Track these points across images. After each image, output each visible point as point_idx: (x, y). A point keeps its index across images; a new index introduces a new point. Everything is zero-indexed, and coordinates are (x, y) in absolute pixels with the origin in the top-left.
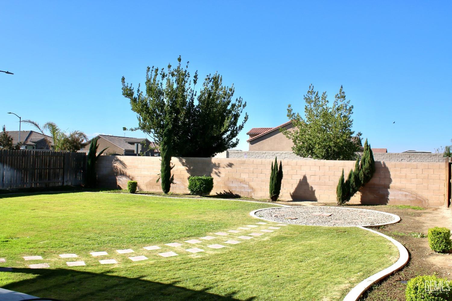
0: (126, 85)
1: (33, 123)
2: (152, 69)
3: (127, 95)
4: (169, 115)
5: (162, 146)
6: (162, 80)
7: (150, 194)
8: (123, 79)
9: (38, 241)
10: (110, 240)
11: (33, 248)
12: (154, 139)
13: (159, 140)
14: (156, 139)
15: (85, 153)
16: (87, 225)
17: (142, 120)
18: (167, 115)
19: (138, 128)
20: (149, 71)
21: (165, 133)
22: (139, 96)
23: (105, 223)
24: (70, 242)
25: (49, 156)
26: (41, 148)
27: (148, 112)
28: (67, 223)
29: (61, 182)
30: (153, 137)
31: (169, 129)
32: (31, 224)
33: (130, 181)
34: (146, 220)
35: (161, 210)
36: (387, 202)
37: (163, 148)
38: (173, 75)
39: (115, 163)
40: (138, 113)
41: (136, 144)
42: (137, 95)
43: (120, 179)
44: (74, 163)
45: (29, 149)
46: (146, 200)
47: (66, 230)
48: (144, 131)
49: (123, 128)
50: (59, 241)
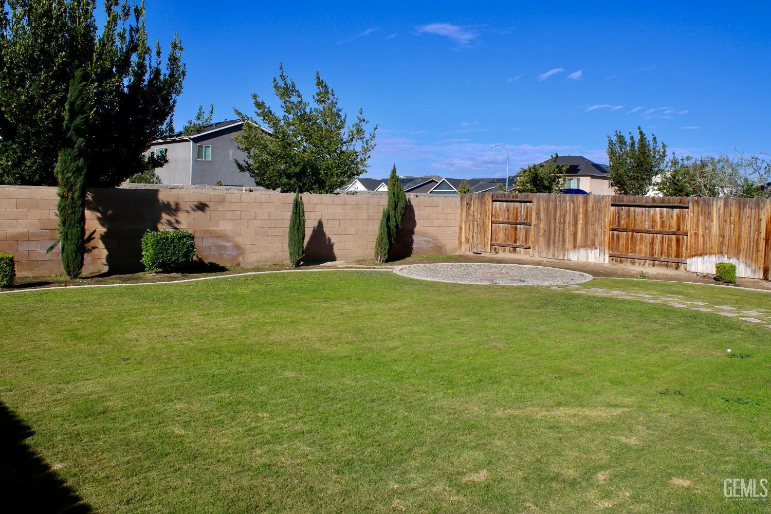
36: (411, 253)
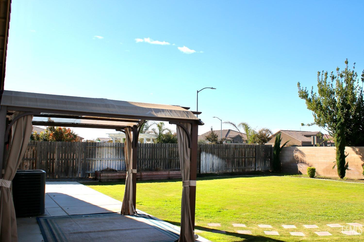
0: (302, 89)
1: (232, 124)
2: (322, 73)
3: (303, 97)
4: (341, 111)
5: (337, 138)
6: (332, 81)
7: (327, 178)
8: (299, 84)
9: (241, 213)
10: (297, 216)
11: (238, 218)
12: (329, 132)
13: (333, 132)
14: (330, 131)
15: (271, 145)
16: (277, 203)
17: (317, 117)
18: (339, 111)
19: (314, 124)
20: (320, 75)
21: (338, 127)
22: (313, 97)
23: (291, 202)
24: (265, 215)
25: (244, 148)
26: (237, 142)
27: (321, 110)
28: (261, 200)
29: (254, 168)
30: (328, 130)
31: (341, 123)
32: (235, 200)
33: (309, 168)
34: (326, 201)
35: (339, 192)
37: (337, 139)
38: (342, 76)
39: (296, 153)
40: (313, 110)
41: (312, 137)
42: (312, 96)
43: (301, 166)
44: (263, 154)
45: (229, 143)
46: (324, 184)
47: (261, 205)
48: (320, 126)
49: (302, 124)
50: (257, 214)
